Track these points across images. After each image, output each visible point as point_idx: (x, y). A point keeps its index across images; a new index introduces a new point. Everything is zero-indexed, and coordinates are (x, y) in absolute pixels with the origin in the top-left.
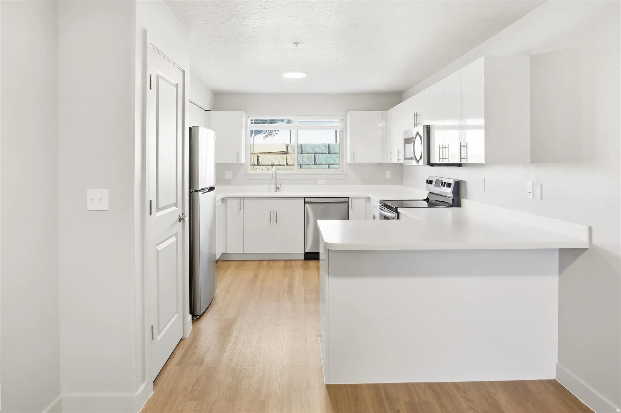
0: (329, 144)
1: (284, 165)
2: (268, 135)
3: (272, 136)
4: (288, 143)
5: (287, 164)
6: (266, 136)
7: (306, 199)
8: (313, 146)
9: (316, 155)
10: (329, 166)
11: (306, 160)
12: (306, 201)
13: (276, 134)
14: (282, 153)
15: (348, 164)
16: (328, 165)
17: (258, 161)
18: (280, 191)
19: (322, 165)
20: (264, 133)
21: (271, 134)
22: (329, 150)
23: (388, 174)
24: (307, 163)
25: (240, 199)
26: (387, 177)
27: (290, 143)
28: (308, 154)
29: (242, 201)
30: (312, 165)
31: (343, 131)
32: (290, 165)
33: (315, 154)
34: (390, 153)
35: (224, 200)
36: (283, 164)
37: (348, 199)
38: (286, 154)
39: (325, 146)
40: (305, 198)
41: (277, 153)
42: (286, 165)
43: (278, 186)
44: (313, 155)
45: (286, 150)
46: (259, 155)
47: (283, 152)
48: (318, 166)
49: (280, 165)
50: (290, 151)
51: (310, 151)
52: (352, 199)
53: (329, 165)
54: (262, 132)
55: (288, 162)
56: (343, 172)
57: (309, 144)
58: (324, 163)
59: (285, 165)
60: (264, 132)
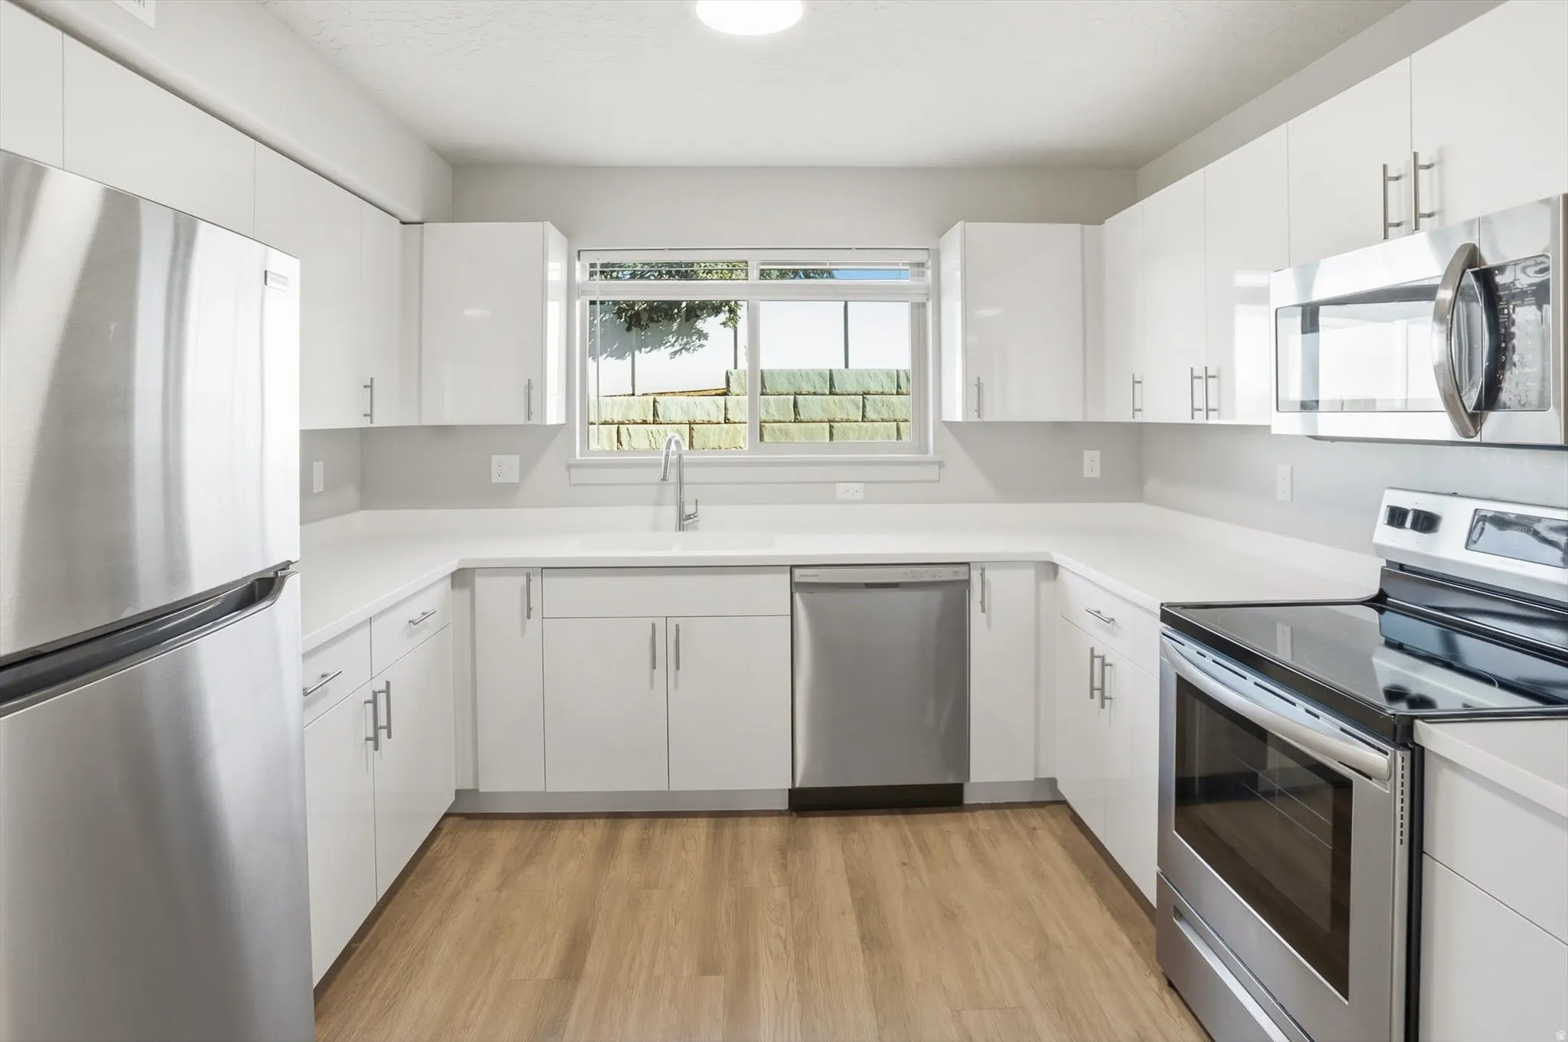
0: (830, 371)
1: (719, 423)
2: (681, 350)
3: (691, 351)
4: (731, 368)
5: (727, 421)
6: (675, 353)
7: (797, 572)
8: (791, 376)
9: (800, 398)
10: (832, 424)
11: (773, 410)
12: (797, 579)
13: (701, 346)
14: (714, 392)
15: (951, 426)
16: (830, 421)
17: (655, 414)
18: (696, 528)
19: (814, 422)
20: (673, 345)
21: (688, 347)
22: (832, 385)
23: (1092, 463)
24: (777, 419)
25: (528, 576)
26: (1087, 474)
27: (736, 368)
28: (780, 395)
29: (536, 580)
30: (790, 422)
31: (924, 305)
32: (735, 423)
33: (796, 394)
34: (1135, 382)
35: (461, 578)
36: (716, 421)
37: (965, 568)
38: (725, 394)
39: (820, 374)
40: (792, 567)
41: (703, 393)
42: (725, 423)
43: (689, 509)
44: (793, 397)
45: (725, 387)
46: (658, 398)
47: (718, 392)
48: (803, 424)
49: (709, 423)
50: (734, 388)
51: (786, 388)
52: (983, 570)
53: (832, 422)
54: (666, 343)
55: (729, 416)
56: (927, 452)
57: (781, 370)
58: (818, 419)
59: (723, 422)
60: (672, 342)
